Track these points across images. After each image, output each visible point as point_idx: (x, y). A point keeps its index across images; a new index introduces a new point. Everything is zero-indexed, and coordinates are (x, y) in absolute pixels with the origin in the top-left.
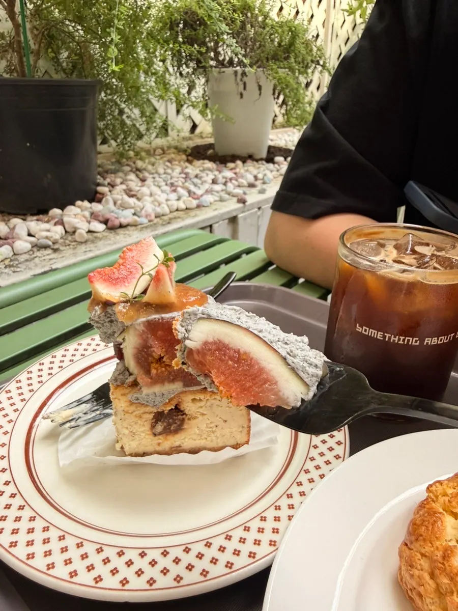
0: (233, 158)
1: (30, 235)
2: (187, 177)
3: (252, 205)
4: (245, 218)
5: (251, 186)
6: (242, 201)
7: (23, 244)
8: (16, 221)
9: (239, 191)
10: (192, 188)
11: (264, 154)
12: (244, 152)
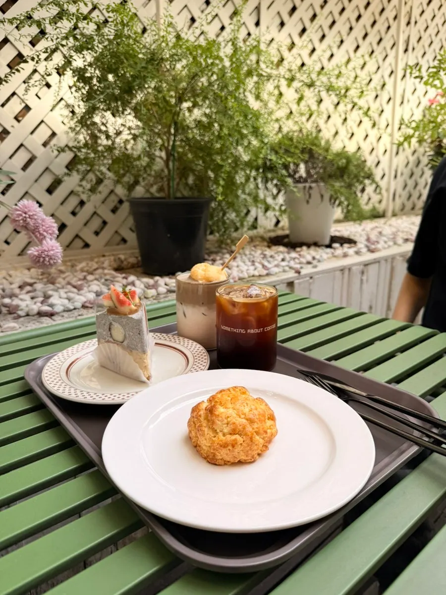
0: (301, 245)
1: (166, 284)
2: (265, 256)
3: (306, 276)
4: (299, 284)
5: (309, 263)
6: (298, 272)
7: (162, 289)
8: (157, 278)
9: (298, 266)
10: (266, 264)
11: (327, 242)
12: (311, 241)
